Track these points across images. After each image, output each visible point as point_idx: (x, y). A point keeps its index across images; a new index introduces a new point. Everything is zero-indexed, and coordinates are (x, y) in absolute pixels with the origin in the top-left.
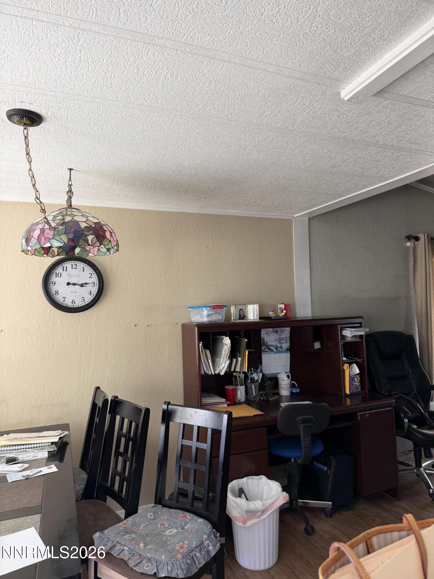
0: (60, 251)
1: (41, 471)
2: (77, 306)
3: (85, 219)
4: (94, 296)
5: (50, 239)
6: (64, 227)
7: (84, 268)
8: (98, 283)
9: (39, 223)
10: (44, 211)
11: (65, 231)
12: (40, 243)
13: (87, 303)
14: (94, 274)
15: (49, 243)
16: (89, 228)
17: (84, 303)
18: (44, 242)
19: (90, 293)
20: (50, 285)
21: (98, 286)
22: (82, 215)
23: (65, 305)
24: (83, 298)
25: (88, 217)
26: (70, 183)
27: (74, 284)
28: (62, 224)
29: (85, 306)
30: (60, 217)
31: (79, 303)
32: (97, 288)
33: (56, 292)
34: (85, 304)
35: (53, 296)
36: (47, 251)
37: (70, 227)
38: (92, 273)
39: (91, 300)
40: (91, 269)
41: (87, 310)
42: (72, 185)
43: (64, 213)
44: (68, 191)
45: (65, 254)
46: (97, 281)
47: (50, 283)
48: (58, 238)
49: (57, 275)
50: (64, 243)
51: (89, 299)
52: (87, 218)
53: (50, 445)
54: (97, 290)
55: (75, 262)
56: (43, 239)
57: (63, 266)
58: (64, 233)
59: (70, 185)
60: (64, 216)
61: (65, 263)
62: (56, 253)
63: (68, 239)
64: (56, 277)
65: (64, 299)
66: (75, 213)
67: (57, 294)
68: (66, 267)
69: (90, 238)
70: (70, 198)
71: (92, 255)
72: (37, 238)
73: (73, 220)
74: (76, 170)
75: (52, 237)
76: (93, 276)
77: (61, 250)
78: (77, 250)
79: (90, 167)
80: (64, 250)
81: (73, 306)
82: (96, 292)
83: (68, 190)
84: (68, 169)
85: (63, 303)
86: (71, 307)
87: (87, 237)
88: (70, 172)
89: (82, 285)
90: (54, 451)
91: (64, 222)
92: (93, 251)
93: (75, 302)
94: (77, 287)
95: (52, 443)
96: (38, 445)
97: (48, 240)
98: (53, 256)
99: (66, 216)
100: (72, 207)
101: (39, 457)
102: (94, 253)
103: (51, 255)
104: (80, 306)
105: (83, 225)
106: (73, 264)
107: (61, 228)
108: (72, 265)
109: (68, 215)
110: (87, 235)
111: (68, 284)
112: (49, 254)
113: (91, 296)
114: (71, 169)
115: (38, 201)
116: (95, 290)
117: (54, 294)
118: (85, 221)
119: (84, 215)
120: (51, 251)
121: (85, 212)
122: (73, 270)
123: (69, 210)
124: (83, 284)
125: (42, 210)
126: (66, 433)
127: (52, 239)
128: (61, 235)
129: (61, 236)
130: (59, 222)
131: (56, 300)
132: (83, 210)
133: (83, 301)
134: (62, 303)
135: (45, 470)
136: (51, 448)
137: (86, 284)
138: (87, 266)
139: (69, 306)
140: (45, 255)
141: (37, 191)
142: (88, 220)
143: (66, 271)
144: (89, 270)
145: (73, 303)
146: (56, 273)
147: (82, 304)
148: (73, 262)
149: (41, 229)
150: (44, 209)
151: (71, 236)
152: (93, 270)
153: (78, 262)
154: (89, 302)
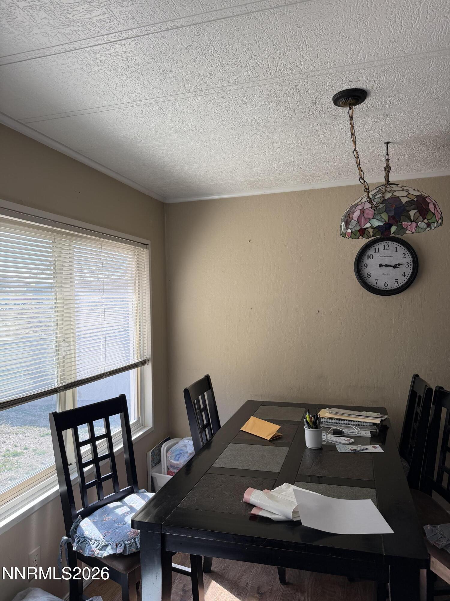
0: (375, 232)
1: (367, 449)
2: (390, 289)
3: (405, 194)
4: (408, 278)
5: (370, 219)
6: (384, 205)
7: (396, 248)
8: (412, 264)
9: (358, 204)
10: (368, 190)
11: (386, 208)
12: (359, 225)
13: (400, 285)
14: (407, 254)
15: (369, 223)
16: (410, 203)
17: (397, 285)
18: (364, 223)
19: (403, 275)
20: (362, 268)
21: (412, 266)
22: (402, 189)
23: (377, 288)
24: (396, 281)
25: (409, 190)
26: (387, 158)
27: (387, 266)
28: (382, 202)
29: (399, 288)
30: (380, 195)
31: (392, 285)
32: (412, 269)
33: (368, 274)
34: (398, 287)
35: (366, 278)
36: (362, 232)
37: (390, 204)
38: (406, 253)
39: (404, 282)
40: (404, 248)
41: (400, 293)
42: (389, 159)
43: (384, 190)
44: (386, 167)
45: (380, 235)
46: (412, 261)
47: (362, 265)
48: (379, 217)
49: (369, 257)
50: (385, 221)
51: (402, 281)
52: (408, 192)
53: (371, 426)
54: (411, 271)
55: (387, 242)
56: (363, 219)
57: (375, 247)
58: (385, 211)
59: (387, 160)
60: (383, 193)
61: (377, 244)
62: (371, 234)
63: (389, 217)
64: (368, 259)
65: (376, 281)
66: (395, 188)
67: (369, 276)
68: (378, 248)
69: (412, 213)
70: (388, 173)
71: (410, 232)
72: (357, 220)
73: (393, 196)
74: (393, 143)
75: (372, 217)
76: (407, 255)
77: (376, 230)
78: (393, 229)
79: (410, 136)
80: (380, 230)
81: (386, 288)
82: (410, 274)
83: (385, 165)
84: (385, 143)
85: (376, 285)
86: (383, 289)
87: (409, 212)
88: (387, 145)
89: (395, 267)
90: (376, 432)
91: (384, 200)
92: (411, 228)
93: (387, 284)
94: (390, 268)
95: (374, 424)
96: (360, 423)
97: (368, 220)
98: (369, 238)
99: (385, 194)
100: (390, 183)
101: (362, 435)
102: (412, 230)
103: (366, 236)
104: (393, 288)
105: (404, 200)
106: (386, 244)
107: (381, 206)
108: (384, 245)
109: (388, 192)
110: (409, 210)
111: (381, 266)
112: (365, 236)
113: (405, 278)
114: (388, 143)
115: (362, 181)
116: (409, 271)
117: (366, 277)
118: (405, 195)
119: (404, 189)
120: (366, 232)
121: (405, 186)
122: (386, 250)
123: (388, 186)
124: (396, 265)
125: (365, 190)
126: (386, 416)
127: (373, 218)
128: (381, 213)
129: (382, 215)
130: (379, 200)
131: (368, 283)
132: (401, 184)
133: (396, 283)
134: (374, 285)
135: (371, 449)
136: (373, 429)
137: (399, 265)
138: (400, 245)
139: (382, 289)
140: (361, 237)
141: (362, 171)
142: (409, 193)
143: (378, 252)
144: (402, 250)
145: (386, 285)
146: (368, 255)
147: (395, 286)
148: (385, 242)
149: (361, 210)
150: (367, 188)
151: (392, 213)
152: (406, 250)
153: (390, 242)
154: (402, 284)
